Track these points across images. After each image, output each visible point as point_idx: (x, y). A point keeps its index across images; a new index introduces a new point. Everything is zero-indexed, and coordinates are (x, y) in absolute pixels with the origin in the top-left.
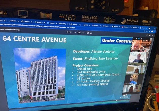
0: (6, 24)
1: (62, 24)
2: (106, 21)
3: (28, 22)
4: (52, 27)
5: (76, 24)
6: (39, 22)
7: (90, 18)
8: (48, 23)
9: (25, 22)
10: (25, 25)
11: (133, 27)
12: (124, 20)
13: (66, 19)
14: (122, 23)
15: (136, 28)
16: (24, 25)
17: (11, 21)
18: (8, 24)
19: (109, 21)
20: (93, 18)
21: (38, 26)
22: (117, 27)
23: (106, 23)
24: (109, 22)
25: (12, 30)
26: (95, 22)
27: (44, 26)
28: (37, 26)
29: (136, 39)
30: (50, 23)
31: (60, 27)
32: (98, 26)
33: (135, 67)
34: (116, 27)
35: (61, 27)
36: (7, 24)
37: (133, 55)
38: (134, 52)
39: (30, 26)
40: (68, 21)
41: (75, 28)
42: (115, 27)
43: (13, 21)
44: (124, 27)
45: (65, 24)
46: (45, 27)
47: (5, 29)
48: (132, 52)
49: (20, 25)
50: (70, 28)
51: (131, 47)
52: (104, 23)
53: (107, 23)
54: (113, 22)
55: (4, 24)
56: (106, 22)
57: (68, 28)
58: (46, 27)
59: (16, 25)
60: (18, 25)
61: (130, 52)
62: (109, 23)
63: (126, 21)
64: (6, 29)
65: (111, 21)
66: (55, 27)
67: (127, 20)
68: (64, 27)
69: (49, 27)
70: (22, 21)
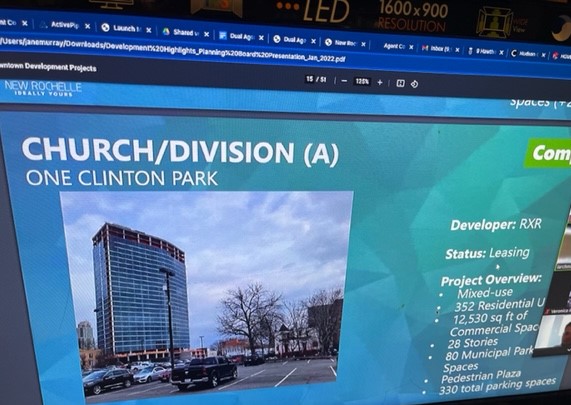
0: (29, 42)
1: (286, 39)
2: (487, 25)
3: (133, 29)
4: (240, 54)
5: (349, 43)
6: (183, 33)
8: (223, 35)
9: (120, 28)
10: (120, 47)
12: (564, 22)
13: (306, 18)
14: (558, 37)
16: (113, 46)
17: (53, 24)
18: (42, 42)
19: (501, 27)
21: (180, 50)
25: (59, 68)
27: (207, 52)
28: (173, 51)
30: (233, 36)
31: (276, 56)
35: (283, 56)
36: (36, 43)
39: (140, 48)
40: (314, 25)
43: (61, 25)
45: (301, 41)
46: (209, 56)
47: (28, 66)
49: (98, 45)
53: (489, 35)
55: (24, 42)
56: (485, 32)
57: (312, 58)
58: (214, 56)
59: (78, 44)
60: (86, 44)
62: (497, 36)
64: (32, 66)
65: (506, 29)
66: (254, 54)
68: (298, 57)
69: (227, 57)
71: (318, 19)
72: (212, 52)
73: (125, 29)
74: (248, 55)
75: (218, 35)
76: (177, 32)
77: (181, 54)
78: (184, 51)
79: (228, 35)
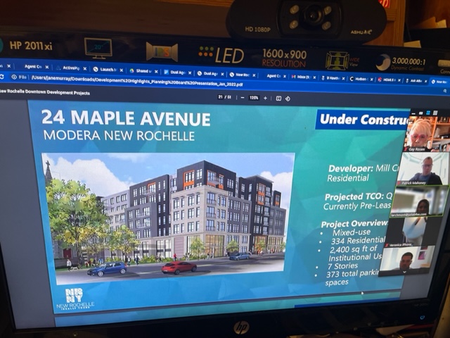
0: (50, 78)
1: (206, 73)
2: (333, 63)
3: (112, 70)
4: (177, 82)
5: (245, 75)
6: (142, 71)
7: (287, 56)
8: (166, 72)
9: (104, 70)
10: (104, 80)
11: (410, 80)
12: (384, 58)
13: (217, 61)
14: (380, 68)
15: (419, 81)
16: (100, 80)
17: (64, 68)
18: (57, 78)
19: (342, 63)
20: (293, 55)
21: (140, 81)
22: (364, 79)
23: (331, 71)
24: (342, 68)
25: (68, 93)
26: (302, 68)
27: (156, 82)
28: (136, 82)
29: (421, 113)
30: (173, 72)
31: (199, 83)
32: (308, 77)
33: (418, 197)
34: (361, 79)
35: (204, 84)
36: (54, 78)
37: (411, 160)
38: (415, 151)
39: (116, 81)
40: (222, 64)
41: (241, 85)
42: (357, 79)
43: (69, 68)
44: (385, 80)
45: (215, 74)
46: (158, 84)
47: (49, 92)
48: (408, 151)
49: (90, 80)
50: (229, 84)
51: (406, 136)
52: (325, 69)
53: (334, 69)
54: (353, 65)
55: (46, 78)
56: (331, 67)
57: (222, 84)
58: (161, 84)
59: (79, 79)
60: (84, 79)
61: (403, 151)
62: (339, 69)
63: (391, 64)
64: (51, 92)
65: (345, 64)
66: (186, 83)
67: (392, 60)
68: (212, 84)
69: (169, 85)
70: (96, 69)
71: (224, 62)
72: (160, 82)
73: (107, 70)
74: (182, 83)
75: (163, 72)
76: (138, 71)
77: (141, 84)
78: (143, 82)
79: (170, 72)
